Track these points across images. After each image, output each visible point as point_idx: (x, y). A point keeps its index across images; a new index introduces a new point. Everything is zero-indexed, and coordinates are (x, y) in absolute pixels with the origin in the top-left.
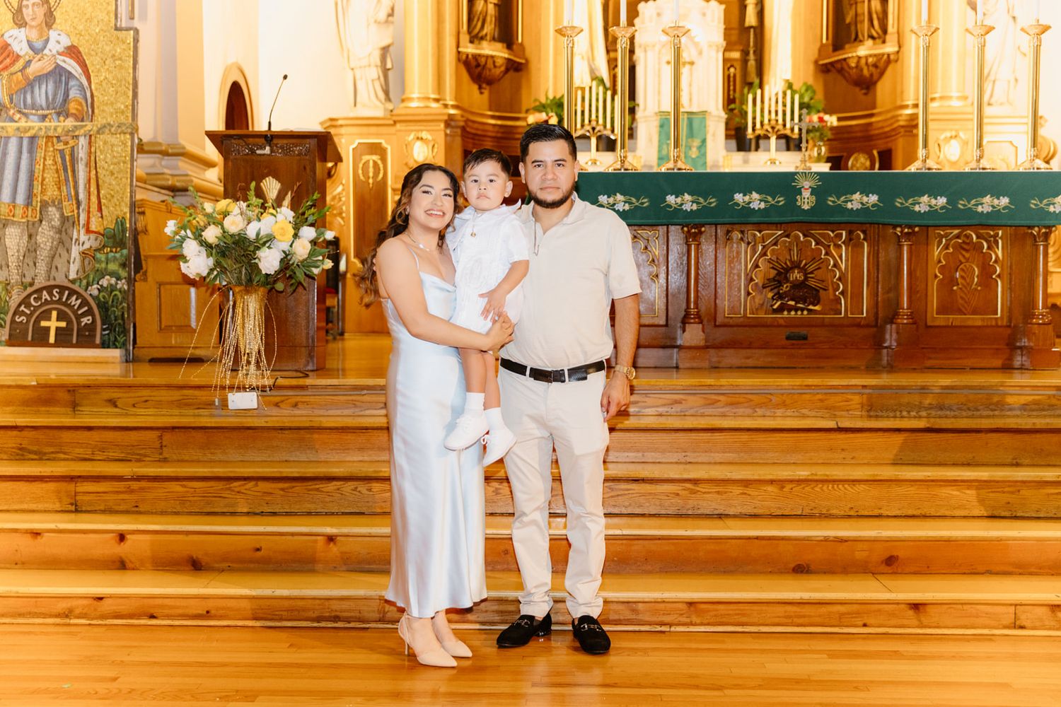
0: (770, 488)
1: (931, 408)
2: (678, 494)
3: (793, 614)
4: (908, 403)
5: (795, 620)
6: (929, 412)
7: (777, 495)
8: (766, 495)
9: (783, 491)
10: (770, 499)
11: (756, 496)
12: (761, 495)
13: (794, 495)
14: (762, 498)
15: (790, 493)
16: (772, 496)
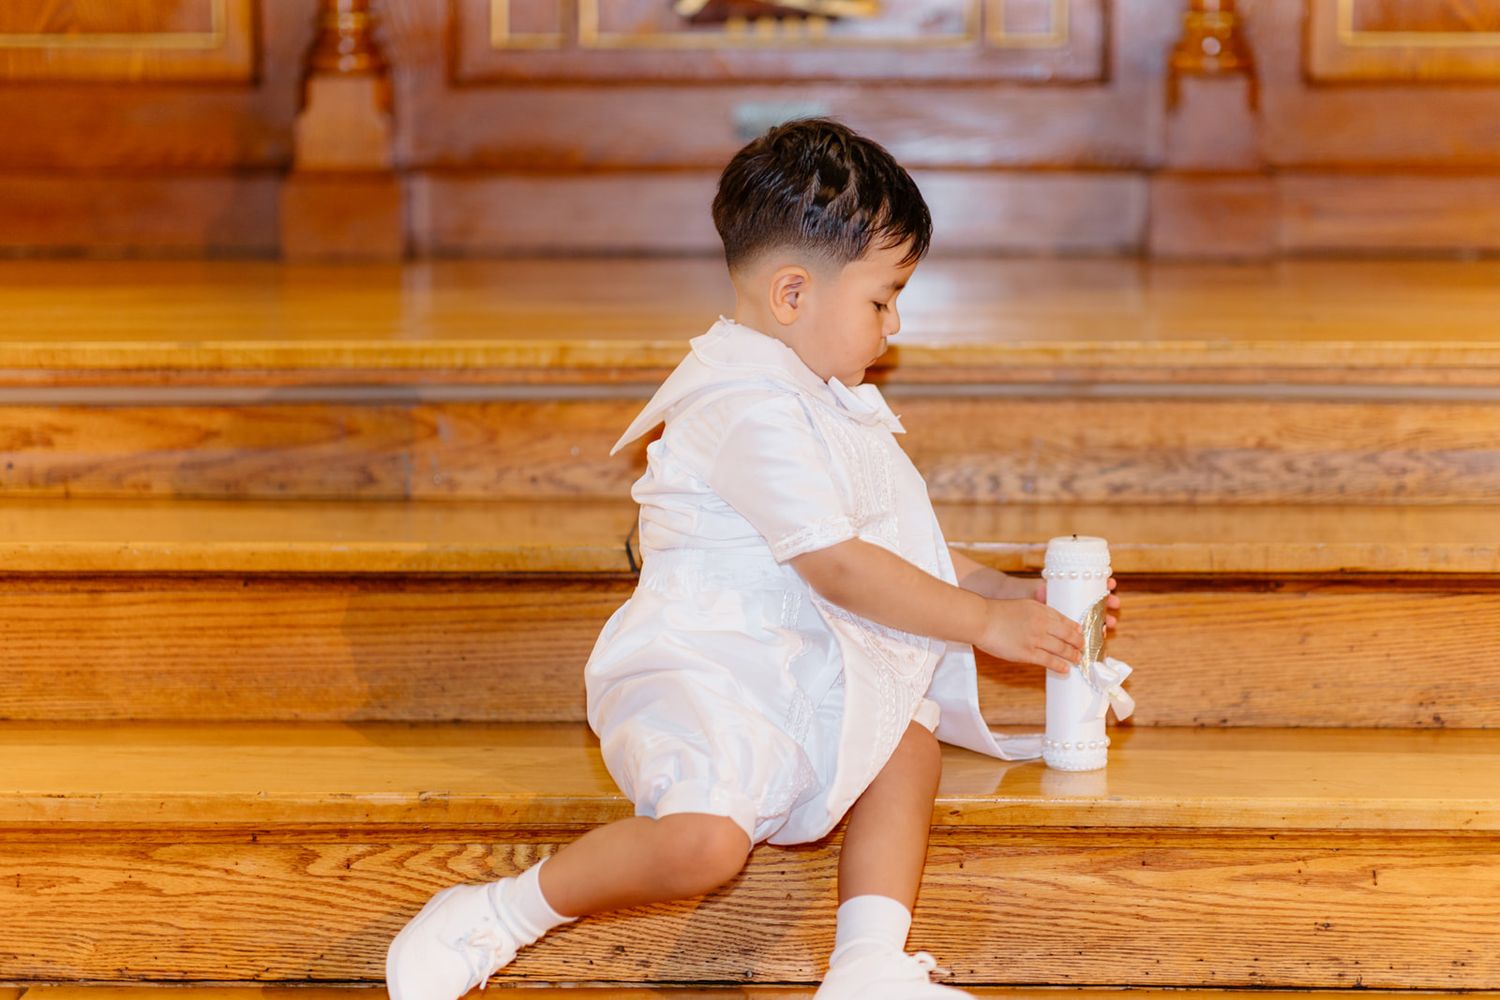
0: (250, 864)
1: (1126, 464)
4: (1027, 443)
6: (1118, 477)
7: (281, 891)
8: (230, 893)
9: (311, 875)
10: (253, 909)
11: (183, 899)
12: (208, 894)
13: (359, 889)
14: (215, 904)
15: (341, 882)
16: (260, 894)
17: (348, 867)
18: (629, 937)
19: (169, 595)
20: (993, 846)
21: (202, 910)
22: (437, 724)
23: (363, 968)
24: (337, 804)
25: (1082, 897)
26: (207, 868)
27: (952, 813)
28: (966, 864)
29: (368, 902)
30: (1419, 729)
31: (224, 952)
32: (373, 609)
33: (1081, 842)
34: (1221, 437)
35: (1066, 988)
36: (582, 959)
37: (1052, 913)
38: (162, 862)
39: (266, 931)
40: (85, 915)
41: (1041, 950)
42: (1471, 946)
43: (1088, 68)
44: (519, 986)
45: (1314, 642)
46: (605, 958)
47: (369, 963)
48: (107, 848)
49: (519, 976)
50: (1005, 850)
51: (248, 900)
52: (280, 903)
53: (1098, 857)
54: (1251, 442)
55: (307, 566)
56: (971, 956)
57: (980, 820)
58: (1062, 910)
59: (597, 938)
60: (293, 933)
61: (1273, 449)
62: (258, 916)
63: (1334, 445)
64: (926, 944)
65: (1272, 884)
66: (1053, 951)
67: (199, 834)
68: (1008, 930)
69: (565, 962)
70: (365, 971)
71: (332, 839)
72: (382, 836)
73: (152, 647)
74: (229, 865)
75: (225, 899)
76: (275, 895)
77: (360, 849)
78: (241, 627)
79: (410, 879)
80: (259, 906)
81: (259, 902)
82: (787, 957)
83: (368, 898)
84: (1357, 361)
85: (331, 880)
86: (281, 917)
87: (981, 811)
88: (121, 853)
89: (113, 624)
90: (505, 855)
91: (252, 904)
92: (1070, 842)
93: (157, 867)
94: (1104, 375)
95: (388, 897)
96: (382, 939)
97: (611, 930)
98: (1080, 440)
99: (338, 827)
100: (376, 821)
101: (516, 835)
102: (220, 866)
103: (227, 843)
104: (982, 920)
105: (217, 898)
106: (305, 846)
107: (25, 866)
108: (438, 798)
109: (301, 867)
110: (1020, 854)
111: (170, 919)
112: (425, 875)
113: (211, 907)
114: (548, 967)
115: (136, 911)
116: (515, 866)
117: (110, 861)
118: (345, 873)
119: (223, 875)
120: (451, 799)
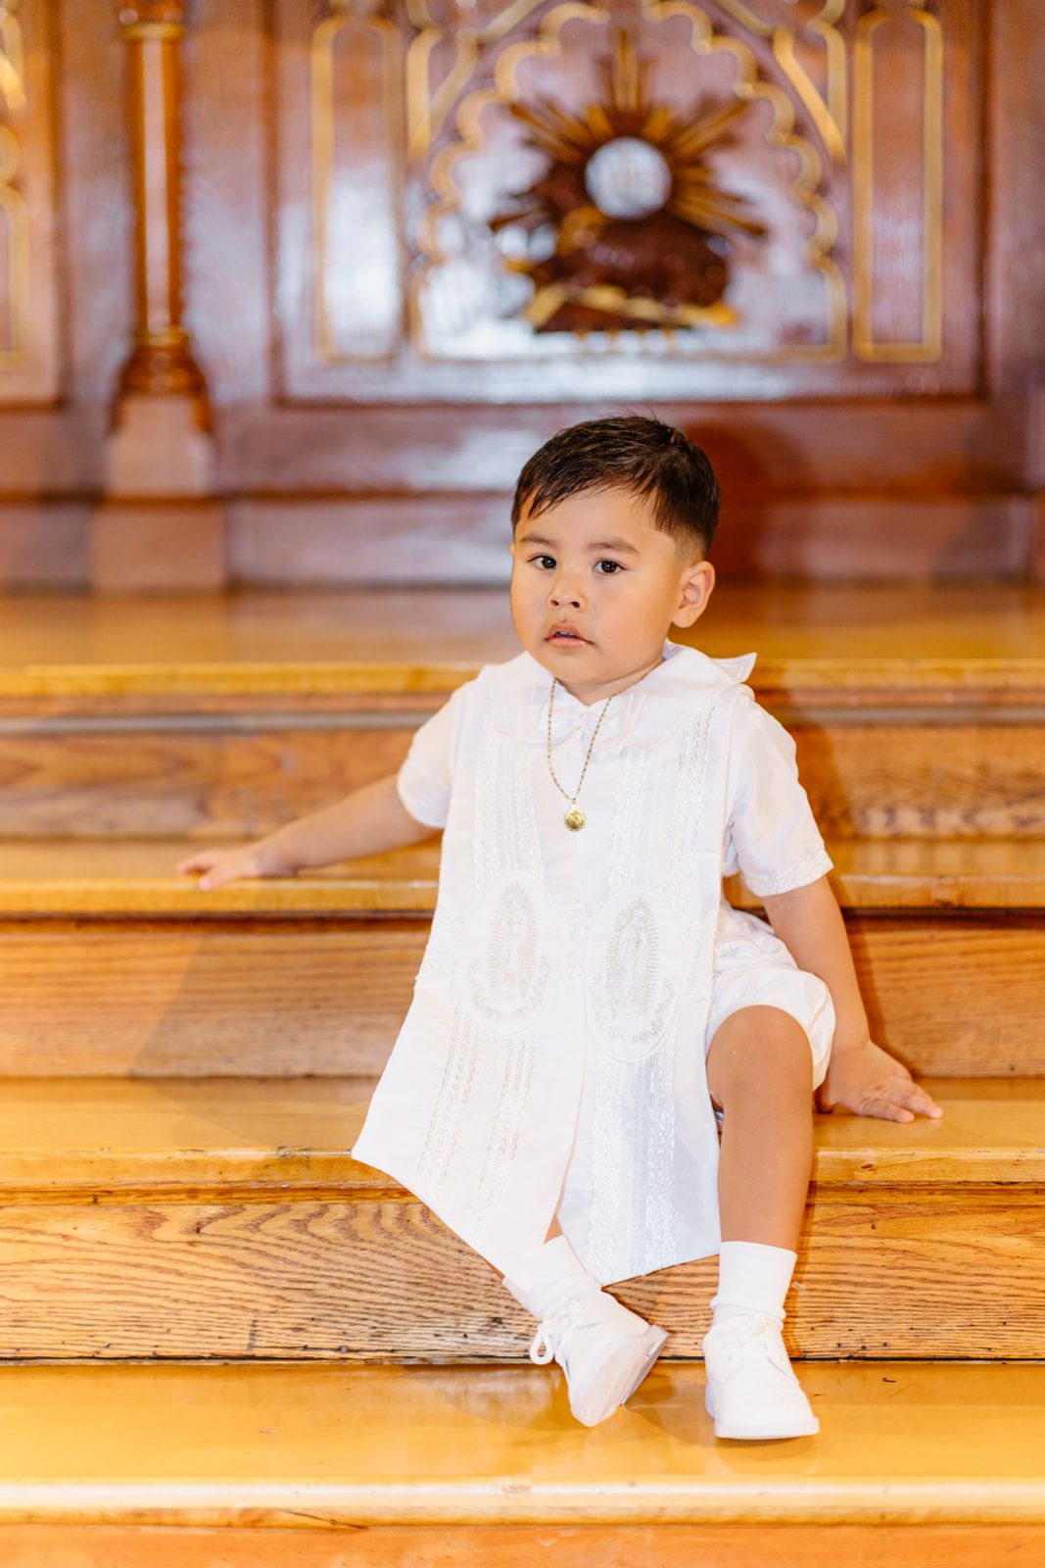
0: (92, 1227)
1: (1032, 796)
4: (925, 772)
6: (1024, 810)
7: (124, 1259)
8: (68, 1260)
9: (157, 1241)
10: (92, 1278)
11: (16, 1267)
12: (43, 1261)
13: (210, 1256)
14: (50, 1274)
15: (189, 1248)
16: (101, 1262)
17: (198, 1231)
18: (507, 1307)
20: (909, 1203)
21: (37, 1280)
22: (287, 1079)
23: (214, 1343)
24: (187, 1161)
25: (1007, 1262)
26: (42, 1233)
27: (864, 1168)
28: (879, 1225)
29: (220, 1270)
31: (60, 1326)
32: (217, 952)
33: (1004, 1200)
35: (989, 1362)
36: (455, 1332)
37: (974, 1279)
39: (107, 1302)
41: (960, 1320)
43: (964, 383)
44: (386, 1363)
46: (481, 1330)
47: (220, 1338)
49: (386, 1351)
50: (920, 1209)
51: (88, 1268)
52: (124, 1271)
53: (1024, 1217)
55: (147, 906)
56: (884, 1327)
57: (894, 1176)
58: (984, 1275)
59: (471, 1309)
60: (138, 1304)
62: (97, 1286)
64: (835, 1314)
66: (975, 1321)
67: (35, 1196)
68: (925, 1298)
69: (436, 1335)
70: (217, 1346)
71: (182, 1200)
72: (235, 1195)
74: (67, 1229)
75: (63, 1267)
76: (119, 1263)
77: (212, 1210)
79: (267, 1243)
80: (100, 1274)
81: (101, 1271)
82: (682, 1329)
83: (220, 1265)
85: (179, 1246)
86: (127, 1287)
87: (896, 1165)
90: (372, 1217)
91: (91, 1274)
92: (993, 1200)
94: (1009, 698)
95: (243, 1265)
96: (235, 1311)
97: (487, 1300)
98: (983, 769)
99: (188, 1186)
100: (230, 1180)
101: (384, 1195)
102: (58, 1231)
103: (66, 1204)
104: (895, 1287)
105: (54, 1266)
106: (150, 1208)
108: (299, 1154)
109: (146, 1232)
110: (937, 1214)
112: (283, 1239)
113: (47, 1277)
114: (416, 1341)
116: (382, 1229)
118: (194, 1237)
119: (60, 1241)
120: (313, 1154)
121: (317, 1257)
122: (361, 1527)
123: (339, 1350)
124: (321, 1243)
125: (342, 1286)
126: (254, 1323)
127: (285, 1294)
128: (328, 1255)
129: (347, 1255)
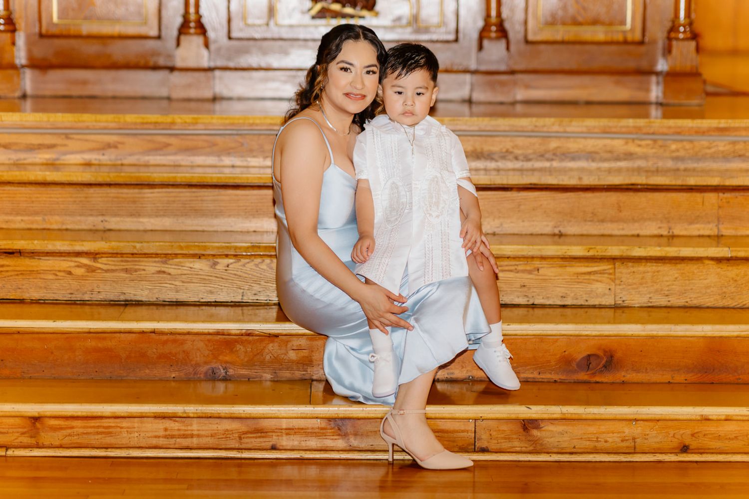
0: (198, 265)
2: (70, 273)
3: (176, 433)
5: (178, 440)
7: (207, 274)
8: (192, 274)
9: (216, 269)
10: (198, 279)
11: (177, 276)
12: (185, 274)
15: (225, 271)
16: (200, 275)
17: (228, 266)
19: (164, 190)
21: (182, 279)
23: (232, 298)
24: (226, 247)
26: (184, 266)
29: (234, 278)
30: (554, 235)
31: (189, 293)
32: (229, 195)
34: (495, 149)
38: (171, 265)
39: (202, 286)
40: (146, 281)
42: (567, 292)
43: (452, 37)
45: (522, 207)
47: (234, 297)
48: (154, 259)
51: (197, 277)
52: (207, 278)
54: (504, 150)
55: (209, 181)
60: (210, 287)
61: (511, 153)
62: (199, 281)
63: (530, 151)
65: (507, 273)
67: (183, 256)
71: (224, 258)
72: (239, 257)
73: (158, 207)
74: (191, 265)
75: (190, 276)
76: (205, 275)
77: (231, 261)
78: (186, 201)
79: (246, 270)
80: (200, 278)
83: (234, 276)
84: (537, 124)
85: (222, 271)
86: (207, 282)
88: (158, 262)
89: (146, 199)
93: (170, 266)
95: (240, 276)
96: (238, 289)
99: (226, 253)
100: (237, 252)
102: (188, 266)
103: (192, 258)
105: (187, 276)
106: (215, 260)
107: (129, 266)
108: (257, 245)
109: (213, 267)
111: (173, 282)
112: (251, 269)
113: (185, 279)
115: (162, 280)
117: (154, 264)
118: (227, 268)
119: (190, 269)
120: (261, 245)
121: (261, 274)
122: (276, 336)
123: (267, 300)
124: (262, 270)
125: (268, 283)
126: (243, 293)
127: (252, 285)
128: (264, 274)
129: (269, 274)
